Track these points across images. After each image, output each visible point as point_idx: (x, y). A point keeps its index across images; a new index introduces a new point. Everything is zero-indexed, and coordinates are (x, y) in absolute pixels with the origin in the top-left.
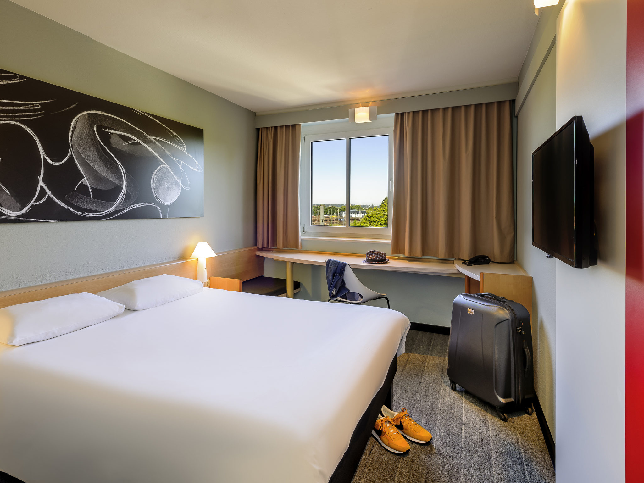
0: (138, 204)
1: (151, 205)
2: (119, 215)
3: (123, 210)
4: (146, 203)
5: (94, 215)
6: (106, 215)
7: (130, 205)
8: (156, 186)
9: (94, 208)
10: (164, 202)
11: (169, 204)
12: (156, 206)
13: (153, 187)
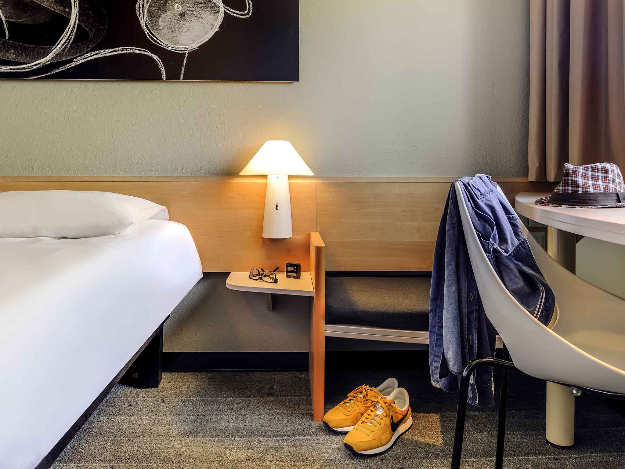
0: (103, 51)
1: (138, 53)
2: (61, 70)
3: (71, 61)
4: (126, 47)
5: (11, 69)
6: (34, 69)
7: (87, 53)
8: (150, 12)
9: (11, 56)
10: (173, 46)
11: (187, 50)
12: (150, 54)
13: (143, 16)
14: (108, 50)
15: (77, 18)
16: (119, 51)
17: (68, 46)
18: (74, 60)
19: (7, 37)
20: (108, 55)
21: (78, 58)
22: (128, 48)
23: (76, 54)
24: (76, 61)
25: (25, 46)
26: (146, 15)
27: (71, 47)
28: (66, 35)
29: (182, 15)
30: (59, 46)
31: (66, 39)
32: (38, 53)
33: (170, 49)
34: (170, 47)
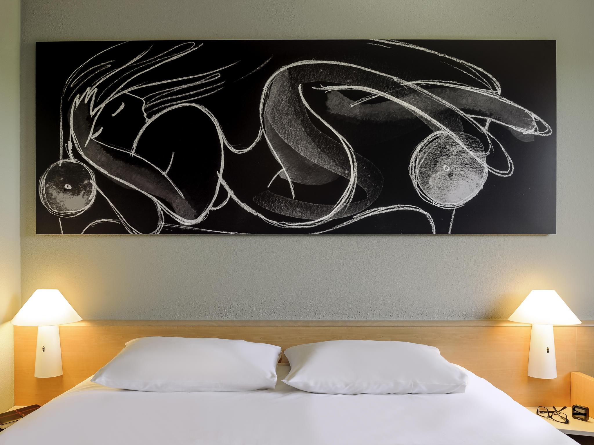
0: (380, 208)
1: (410, 210)
2: (342, 226)
3: (351, 218)
4: (399, 205)
5: (297, 226)
6: (318, 226)
7: (365, 210)
8: (421, 173)
9: (297, 214)
10: (442, 203)
11: (454, 207)
12: (422, 211)
13: (415, 176)
14: (384, 207)
15: (356, 179)
16: (393, 208)
17: (348, 205)
18: (354, 217)
19: (294, 197)
20: (383, 212)
21: (357, 215)
22: (401, 205)
23: (355, 211)
24: (355, 218)
25: (309, 205)
26: (417, 176)
27: (351, 206)
28: (346, 194)
29: (450, 175)
30: (340, 205)
31: (346, 198)
32: (322, 211)
33: (439, 206)
34: (439, 204)
